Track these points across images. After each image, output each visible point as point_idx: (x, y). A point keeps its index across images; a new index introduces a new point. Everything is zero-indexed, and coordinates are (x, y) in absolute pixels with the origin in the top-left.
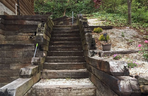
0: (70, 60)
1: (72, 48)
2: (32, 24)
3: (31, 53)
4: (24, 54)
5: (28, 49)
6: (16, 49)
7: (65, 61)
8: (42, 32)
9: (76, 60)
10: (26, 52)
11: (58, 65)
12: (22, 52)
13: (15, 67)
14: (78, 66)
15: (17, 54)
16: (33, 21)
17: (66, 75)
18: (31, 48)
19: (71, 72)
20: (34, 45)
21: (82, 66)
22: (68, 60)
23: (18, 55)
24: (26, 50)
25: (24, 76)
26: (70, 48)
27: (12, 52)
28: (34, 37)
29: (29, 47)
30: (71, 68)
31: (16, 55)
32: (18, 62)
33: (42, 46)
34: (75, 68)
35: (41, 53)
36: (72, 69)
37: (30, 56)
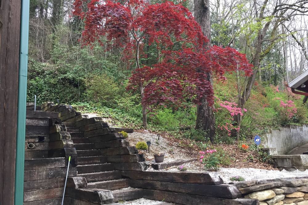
0: (103, 177)
1: (93, 159)
2: (34, 125)
3: (59, 171)
4: (48, 174)
5: (56, 165)
6: (37, 167)
7: (97, 179)
8: (68, 138)
9: (111, 177)
10: (51, 170)
11: (96, 186)
12: (46, 171)
13: (33, 197)
14: (121, 184)
15: (38, 174)
16: (36, 121)
17: (119, 197)
18: (60, 164)
19: (123, 192)
20: (65, 159)
21: (125, 183)
22: (102, 177)
23: (40, 176)
24: (53, 167)
25: (107, 200)
26: (90, 159)
27: (30, 172)
28: (36, 145)
29: (57, 162)
30: (113, 188)
31: (35, 176)
32: (38, 188)
33: (75, 160)
34: (118, 187)
35: (73, 170)
36: (114, 190)
37: (57, 176)
